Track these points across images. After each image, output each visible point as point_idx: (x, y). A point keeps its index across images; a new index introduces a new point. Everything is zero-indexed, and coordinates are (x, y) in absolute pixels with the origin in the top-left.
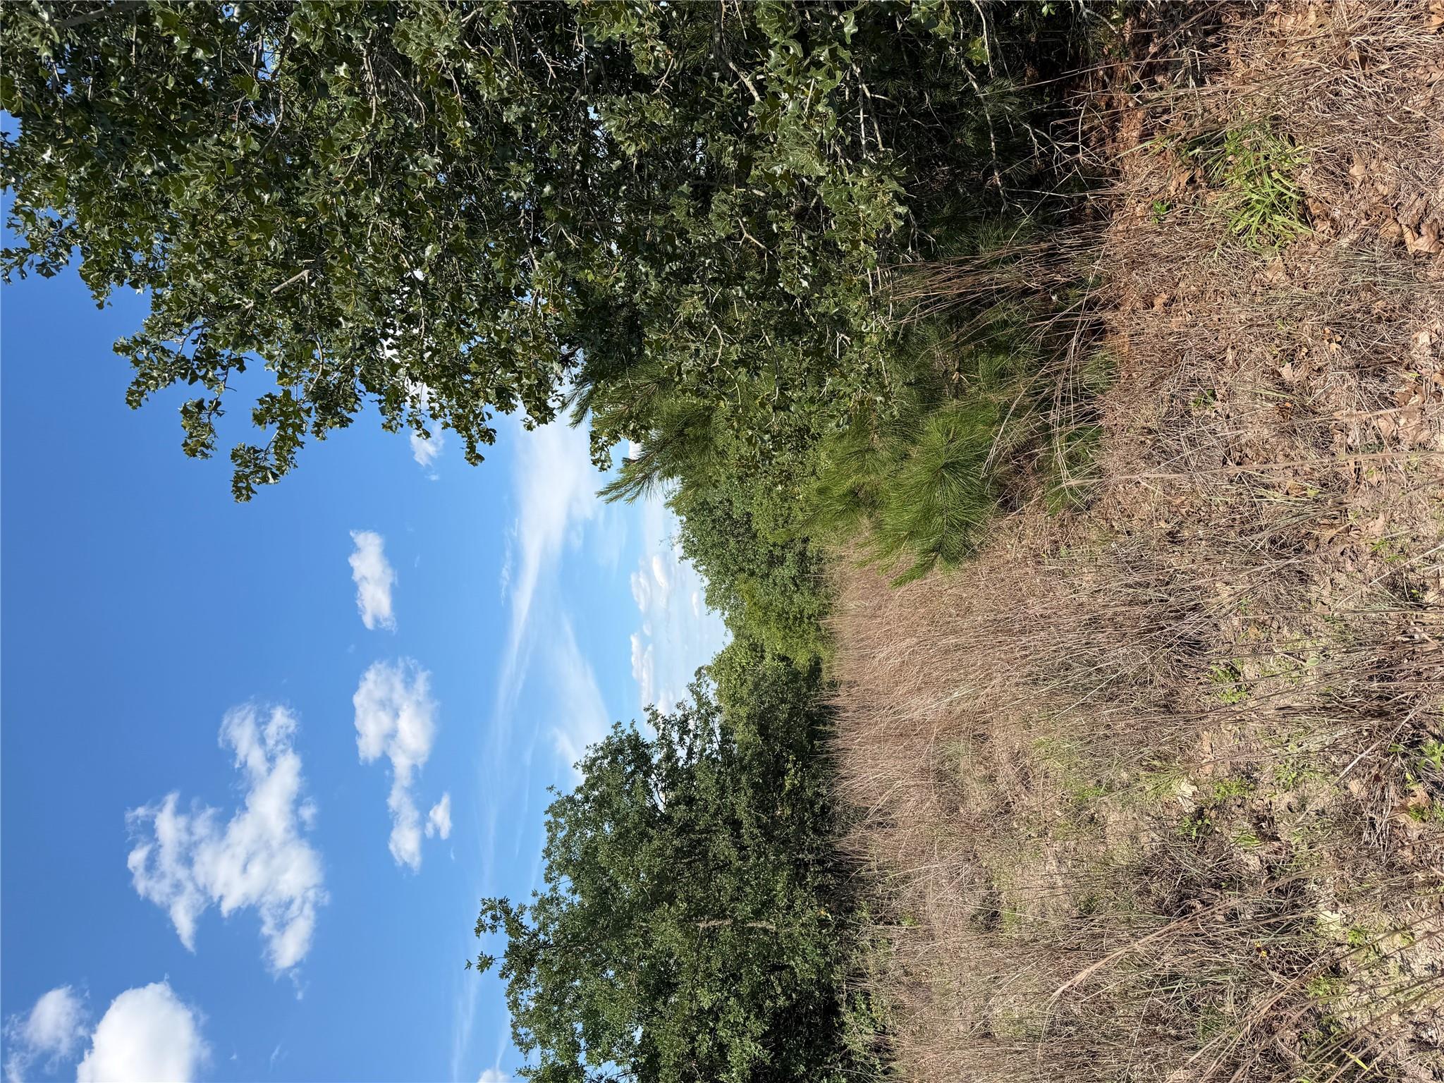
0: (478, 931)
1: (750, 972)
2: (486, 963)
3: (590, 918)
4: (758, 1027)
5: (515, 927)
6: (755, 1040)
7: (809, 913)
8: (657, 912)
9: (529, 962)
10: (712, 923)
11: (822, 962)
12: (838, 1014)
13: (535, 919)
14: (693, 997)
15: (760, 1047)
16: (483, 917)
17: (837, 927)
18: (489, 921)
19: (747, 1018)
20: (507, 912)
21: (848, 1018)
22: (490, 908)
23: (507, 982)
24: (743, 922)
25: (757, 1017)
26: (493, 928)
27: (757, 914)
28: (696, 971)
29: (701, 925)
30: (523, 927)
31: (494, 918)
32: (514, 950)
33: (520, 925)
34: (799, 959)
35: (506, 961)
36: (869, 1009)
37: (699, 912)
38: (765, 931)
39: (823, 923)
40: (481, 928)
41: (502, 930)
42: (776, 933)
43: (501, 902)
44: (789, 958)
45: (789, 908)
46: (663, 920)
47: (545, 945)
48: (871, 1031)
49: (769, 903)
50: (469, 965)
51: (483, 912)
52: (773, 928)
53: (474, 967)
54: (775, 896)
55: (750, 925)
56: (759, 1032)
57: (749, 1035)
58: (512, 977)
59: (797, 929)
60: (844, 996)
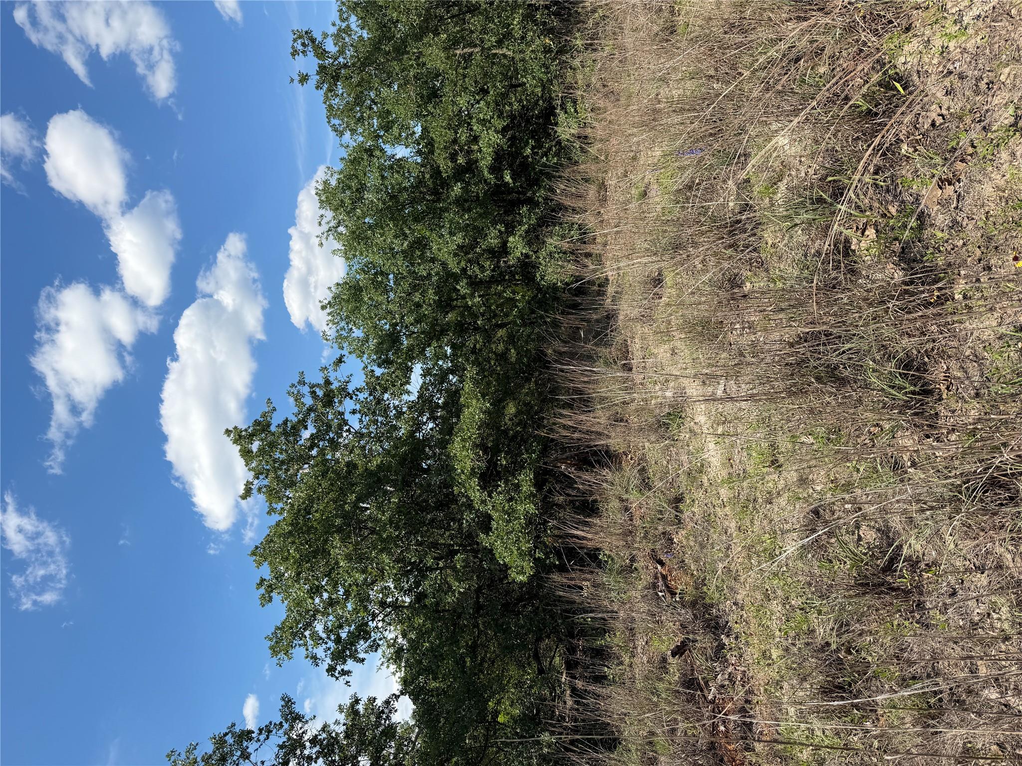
0: (293, 55)
1: (494, 86)
2: (304, 79)
3: (376, 45)
4: (500, 124)
5: (321, 53)
6: (497, 132)
7: (538, 42)
8: (425, 40)
9: (336, 78)
10: (465, 50)
11: (545, 78)
12: (555, 115)
13: (335, 44)
14: (454, 103)
15: (500, 137)
16: (295, 45)
17: (557, 52)
18: (300, 47)
19: (492, 118)
20: (313, 41)
21: (562, 117)
22: (300, 37)
23: (322, 92)
24: (489, 49)
25: (499, 117)
26: (304, 52)
27: (500, 43)
28: (455, 85)
29: (458, 52)
30: (327, 52)
31: (303, 44)
32: (322, 69)
33: (324, 50)
34: (529, 77)
35: (318, 77)
36: (576, 111)
37: (454, 42)
38: (505, 56)
39: (547, 50)
40: (295, 53)
41: (311, 55)
42: (513, 58)
43: (306, 33)
44: (522, 76)
45: (523, 38)
46: (430, 45)
47: (345, 66)
48: (576, 125)
49: (508, 35)
50: (292, 80)
51: (295, 40)
52: (510, 53)
53: (296, 82)
54: (513, 29)
55: (494, 51)
56: (500, 127)
57: (493, 128)
58: (325, 89)
59: (528, 54)
60: (559, 102)
